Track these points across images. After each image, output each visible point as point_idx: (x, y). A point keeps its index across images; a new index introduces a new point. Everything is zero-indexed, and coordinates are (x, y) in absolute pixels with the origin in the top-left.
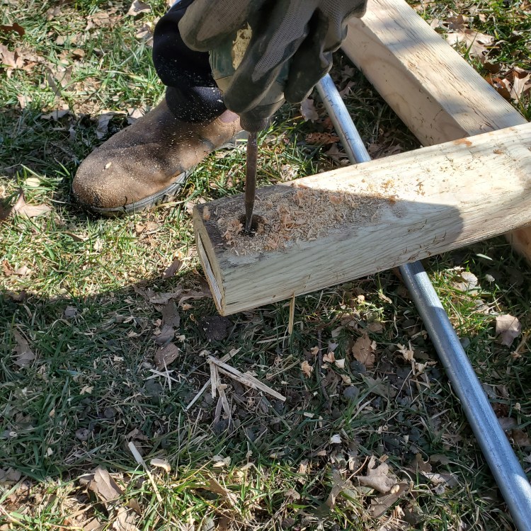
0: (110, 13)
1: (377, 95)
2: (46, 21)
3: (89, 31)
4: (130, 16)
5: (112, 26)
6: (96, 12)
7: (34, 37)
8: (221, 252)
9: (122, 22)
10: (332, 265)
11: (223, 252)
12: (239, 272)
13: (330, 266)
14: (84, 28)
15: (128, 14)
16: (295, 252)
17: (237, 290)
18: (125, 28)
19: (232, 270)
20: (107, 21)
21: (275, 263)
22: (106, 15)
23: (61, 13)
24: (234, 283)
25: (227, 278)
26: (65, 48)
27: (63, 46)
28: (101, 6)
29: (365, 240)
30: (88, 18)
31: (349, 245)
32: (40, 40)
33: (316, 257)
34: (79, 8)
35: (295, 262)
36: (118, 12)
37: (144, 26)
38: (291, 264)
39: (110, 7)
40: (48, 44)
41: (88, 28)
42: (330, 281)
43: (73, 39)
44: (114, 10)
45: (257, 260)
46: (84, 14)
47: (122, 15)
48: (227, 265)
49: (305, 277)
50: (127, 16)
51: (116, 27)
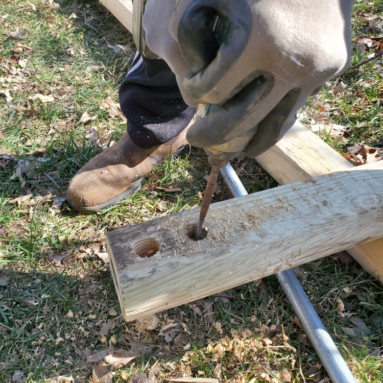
0: (66, 121)
1: (264, 171)
2: (19, 130)
3: (51, 134)
4: (81, 123)
5: (68, 130)
6: (57, 121)
7: (10, 141)
8: (122, 269)
9: (75, 127)
10: (212, 276)
11: (124, 268)
12: (135, 285)
13: (210, 278)
14: (47, 133)
15: (80, 121)
16: (180, 266)
17: (134, 300)
18: (77, 131)
19: (129, 283)
20: (64, 127)
21: (165, 276)
22: (64, 123)
23: (31, 123)
24: (131, 294)
25: (125, 290)
26: (32, 148)
27: (31, 146)
28: (61, 117)
29: (236, 256)
30: (50, 125)
31: (224, 259)
32: (14, 143)
33: (198, 270)
34: (44, 119)
35: (182, 275)
36: (72, 121)
37: (92, 129)
38: (178, 277)
39: (67, 117)
40: (20, 145)
41: (50, 132)
42: (212, 290)
43: (38, 141)
44: (69, 119)
45: (150, 274)
46: (48, 123)
47: (76, 122)
48: (125, 279)
49: (190, 287)
50: (79, 122)
51: (71, 131)
